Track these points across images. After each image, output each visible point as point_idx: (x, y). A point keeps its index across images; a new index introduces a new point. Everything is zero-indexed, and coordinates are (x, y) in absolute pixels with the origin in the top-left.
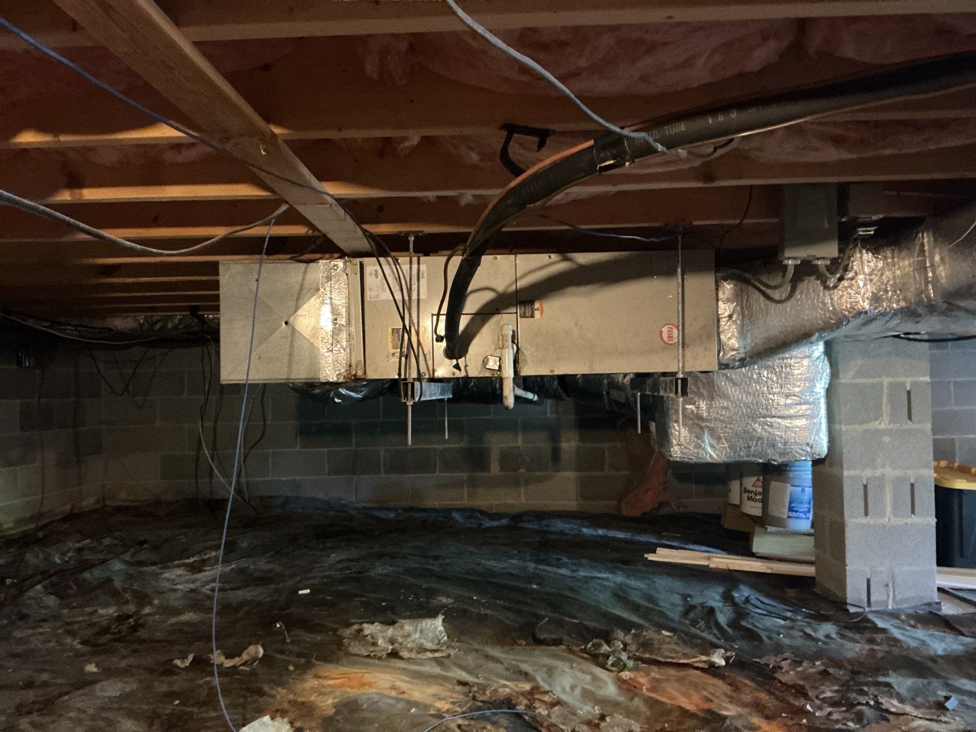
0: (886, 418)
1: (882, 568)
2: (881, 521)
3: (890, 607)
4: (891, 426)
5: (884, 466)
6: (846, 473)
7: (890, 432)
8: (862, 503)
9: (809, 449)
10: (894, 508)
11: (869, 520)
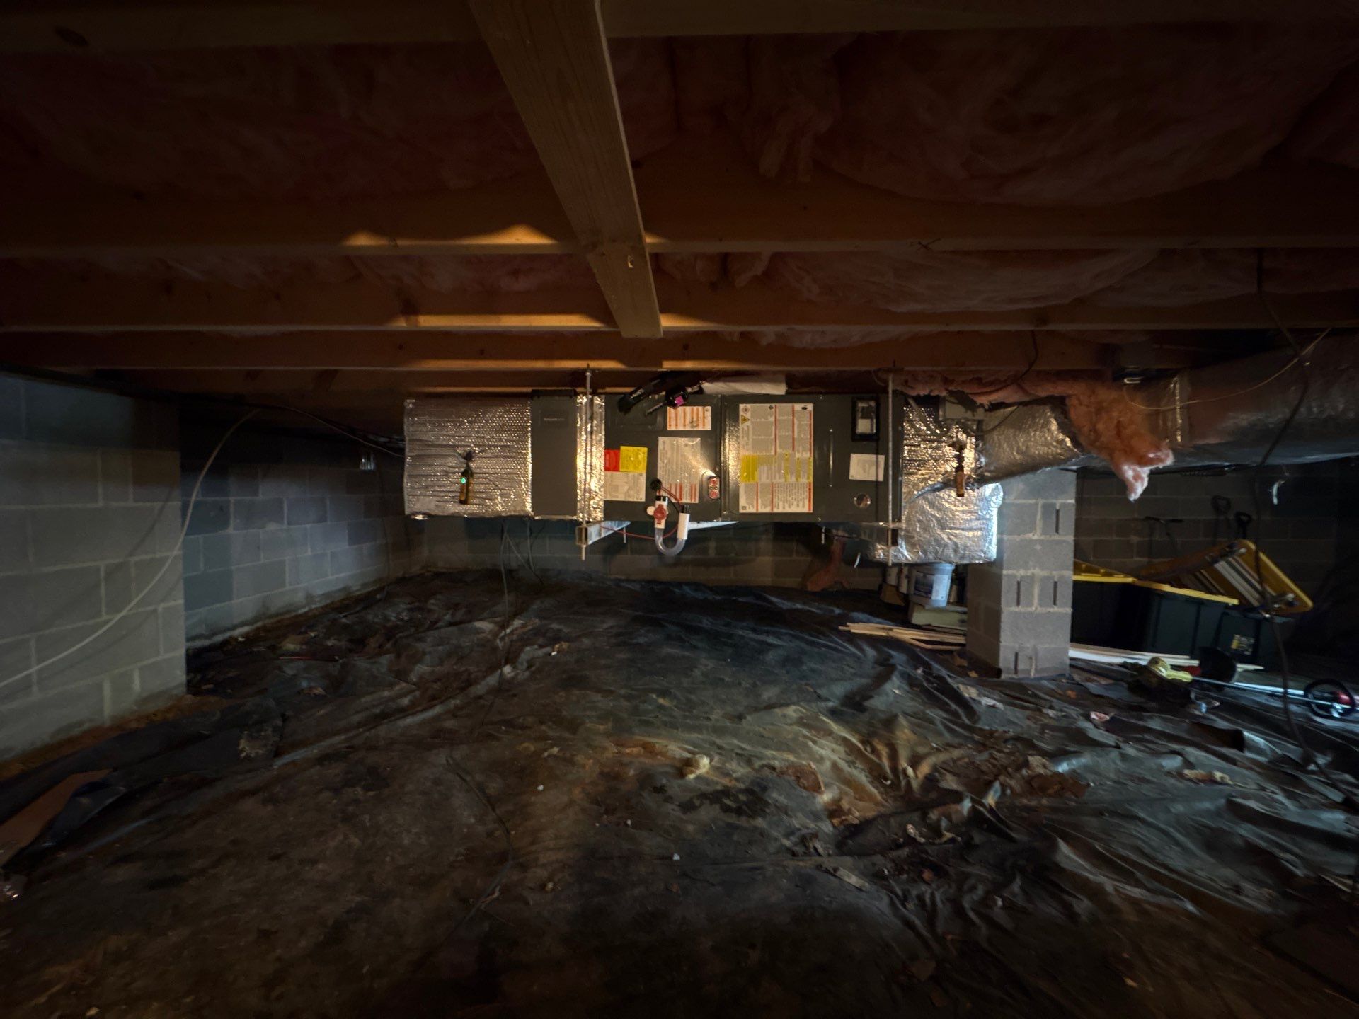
0: (1039, 531)
1: (1028, 646)
2: (1029, 609)
3: (1032, 674)
4: (1043, 537)
5: (1034, 568)
6: (1004, 572)
7: (1041, 542)
8: (1015, 596)
9: (983, 555)
10: (1040, 600)
11: (1020, 609)
